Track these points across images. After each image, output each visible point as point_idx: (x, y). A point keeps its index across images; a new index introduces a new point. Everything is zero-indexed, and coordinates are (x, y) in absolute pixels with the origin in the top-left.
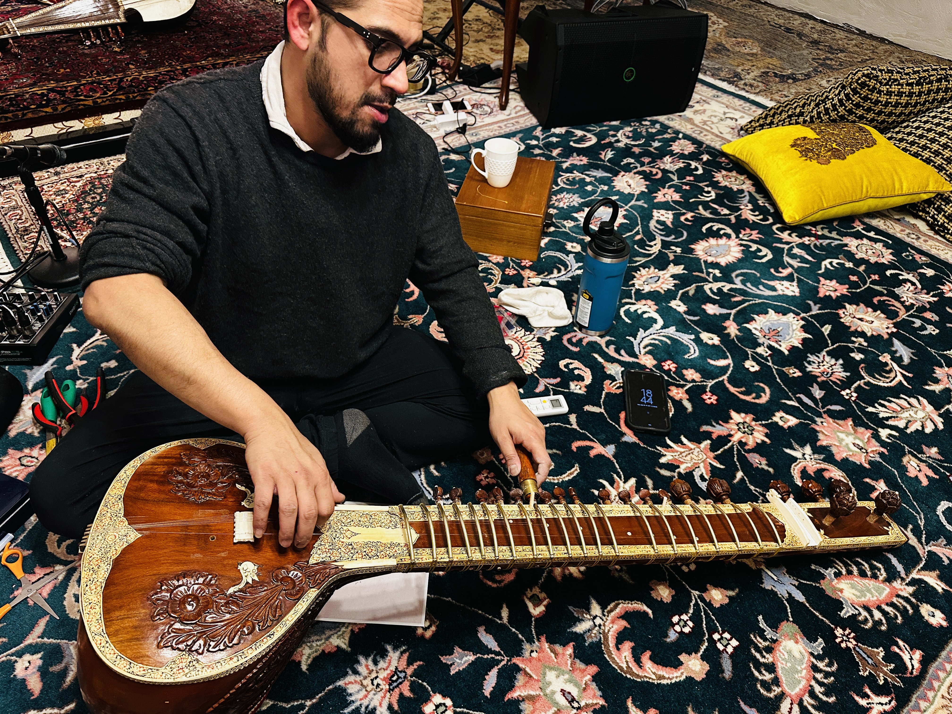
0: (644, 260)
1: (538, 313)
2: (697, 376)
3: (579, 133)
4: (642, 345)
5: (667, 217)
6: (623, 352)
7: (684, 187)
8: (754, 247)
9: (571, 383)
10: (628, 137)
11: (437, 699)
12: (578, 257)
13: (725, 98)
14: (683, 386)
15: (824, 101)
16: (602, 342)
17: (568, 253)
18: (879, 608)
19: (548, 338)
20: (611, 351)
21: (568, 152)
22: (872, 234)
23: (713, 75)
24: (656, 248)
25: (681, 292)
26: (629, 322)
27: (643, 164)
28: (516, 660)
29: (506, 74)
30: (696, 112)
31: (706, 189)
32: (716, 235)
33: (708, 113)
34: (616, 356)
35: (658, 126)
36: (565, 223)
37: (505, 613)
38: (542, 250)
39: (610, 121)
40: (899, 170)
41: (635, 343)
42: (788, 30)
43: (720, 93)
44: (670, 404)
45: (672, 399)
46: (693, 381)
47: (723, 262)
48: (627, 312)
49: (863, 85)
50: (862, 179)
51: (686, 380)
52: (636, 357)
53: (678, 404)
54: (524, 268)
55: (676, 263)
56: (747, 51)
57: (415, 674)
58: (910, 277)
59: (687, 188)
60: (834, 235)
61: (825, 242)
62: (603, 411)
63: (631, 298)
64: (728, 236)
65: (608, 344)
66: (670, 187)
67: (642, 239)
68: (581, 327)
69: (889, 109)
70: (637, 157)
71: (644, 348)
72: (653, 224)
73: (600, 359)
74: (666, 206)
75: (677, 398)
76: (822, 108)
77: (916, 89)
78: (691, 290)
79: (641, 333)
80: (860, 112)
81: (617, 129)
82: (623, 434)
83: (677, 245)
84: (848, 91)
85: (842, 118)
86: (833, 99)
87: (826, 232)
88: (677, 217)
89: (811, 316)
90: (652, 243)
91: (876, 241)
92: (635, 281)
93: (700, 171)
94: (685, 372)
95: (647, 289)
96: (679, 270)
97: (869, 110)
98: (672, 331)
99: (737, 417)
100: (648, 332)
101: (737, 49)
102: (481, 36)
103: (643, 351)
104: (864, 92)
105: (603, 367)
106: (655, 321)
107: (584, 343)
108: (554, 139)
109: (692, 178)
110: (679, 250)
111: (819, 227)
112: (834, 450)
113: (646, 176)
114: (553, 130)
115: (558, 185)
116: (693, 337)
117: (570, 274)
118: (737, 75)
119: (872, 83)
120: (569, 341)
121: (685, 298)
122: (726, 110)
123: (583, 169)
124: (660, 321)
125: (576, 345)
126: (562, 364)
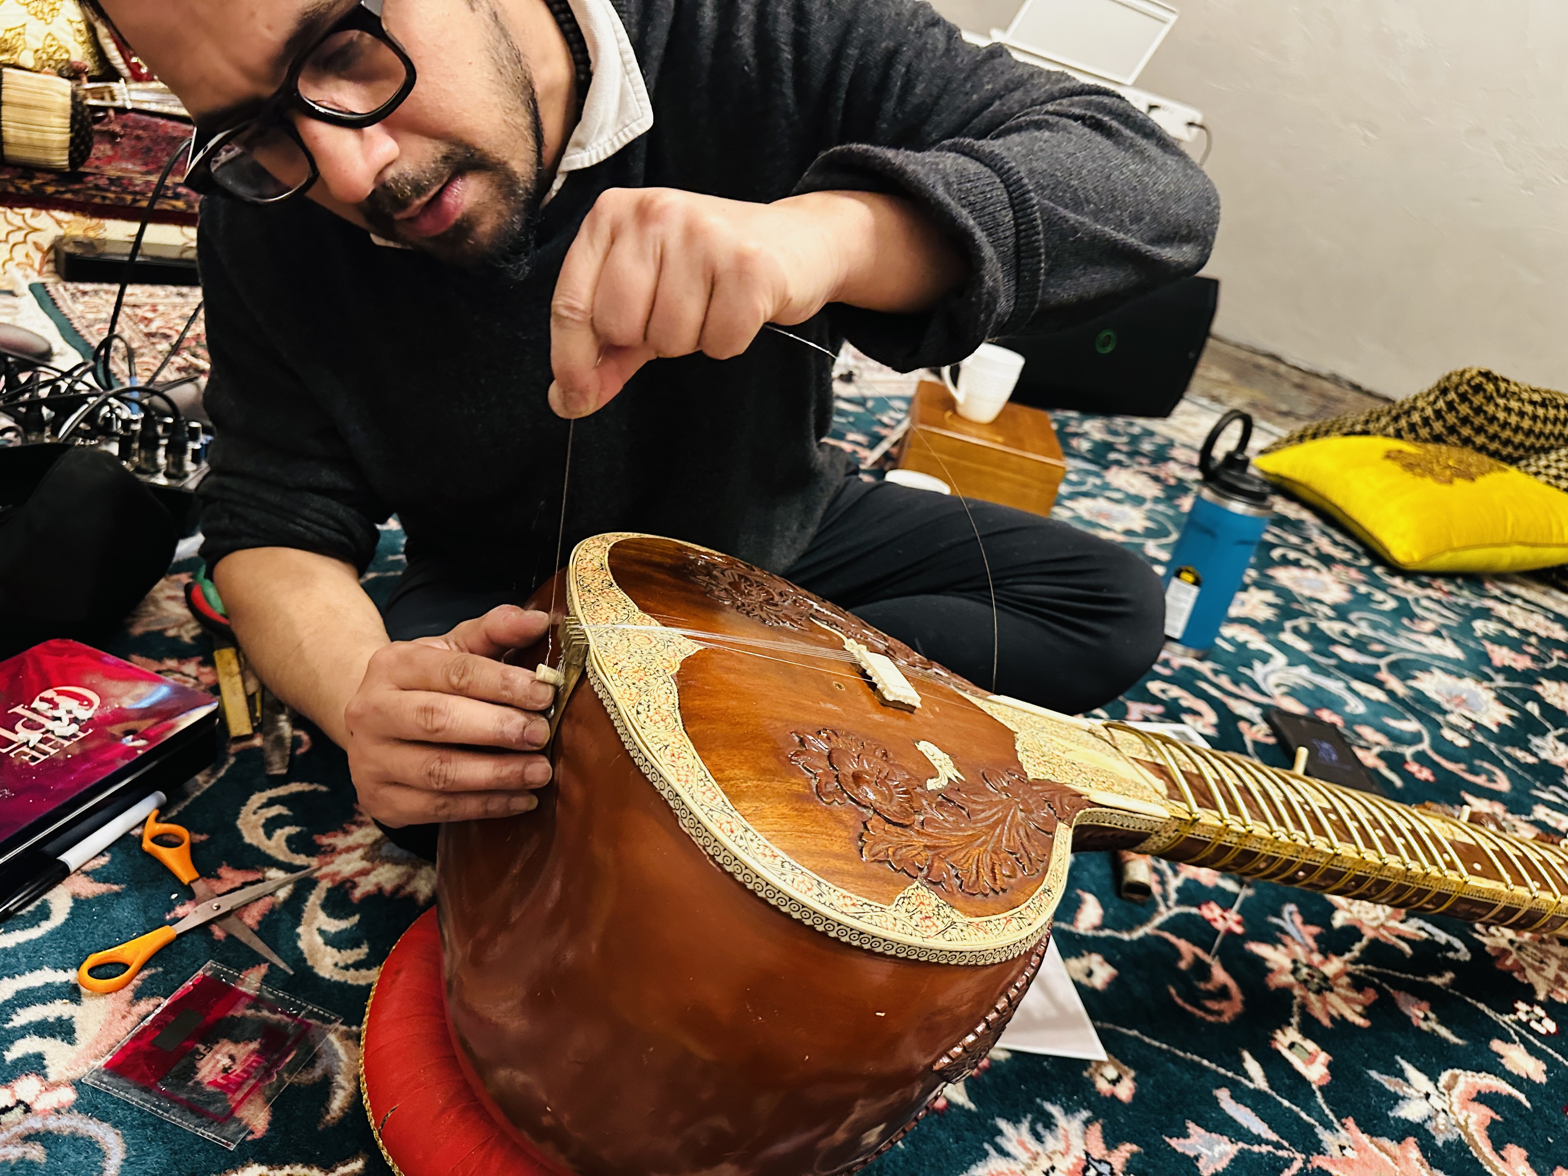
4: (1270, 683)
6: (1245, 687)
8: (1362, 588)
9: (1186, 717)
10: (1101, 432)
14: (1367, 749)
15: (1408, 413)
16: (1203, 668)
20: (1225, 683)
22: (1519, 602)
26: (1232, 649)
27: (1141, 464)
28: (1316, 1159)
37: (1253, 1069)
39: (1064, 410)
41: (1257, 679)
46: (1378, 744)
47: (1327, 599)
49: (1478, 388)
51: (1367, 742)
52: (1269, 697)
55: (1259, 588)
60: (1466, 594)
64: (1317, 569)
65: (1214, 672)
71: (1276, 687)
73: (1213, 691)
75: (1368, 764)
76: (1403, 423)
77: (1541, 412)
78: (1302, 625)
79: (1259, 667)
80: (1466, 431)
81: (1080, 421)
84: (1452, 396)
85: (1437, 439)
86: (1423, 410)
91: (1530, 611)
94: (1359, 729)
96: (1270, 597)
97: (1480, 430)
98: (1304, 672)
99: (1475, 802)
100: (1268, 668)
103: (1276, 692)
104: (1478, 400)
105: (1224, 704)
106: (1270, 656)
107: (1175, 666)
110: (1253, 573)
111: (1439, 580)
113: (1154, 478)
116: (1341, 685)
119: (1490, 387)
124: (1280, 658)
125: (1163, 665)
126: (1153, 688)
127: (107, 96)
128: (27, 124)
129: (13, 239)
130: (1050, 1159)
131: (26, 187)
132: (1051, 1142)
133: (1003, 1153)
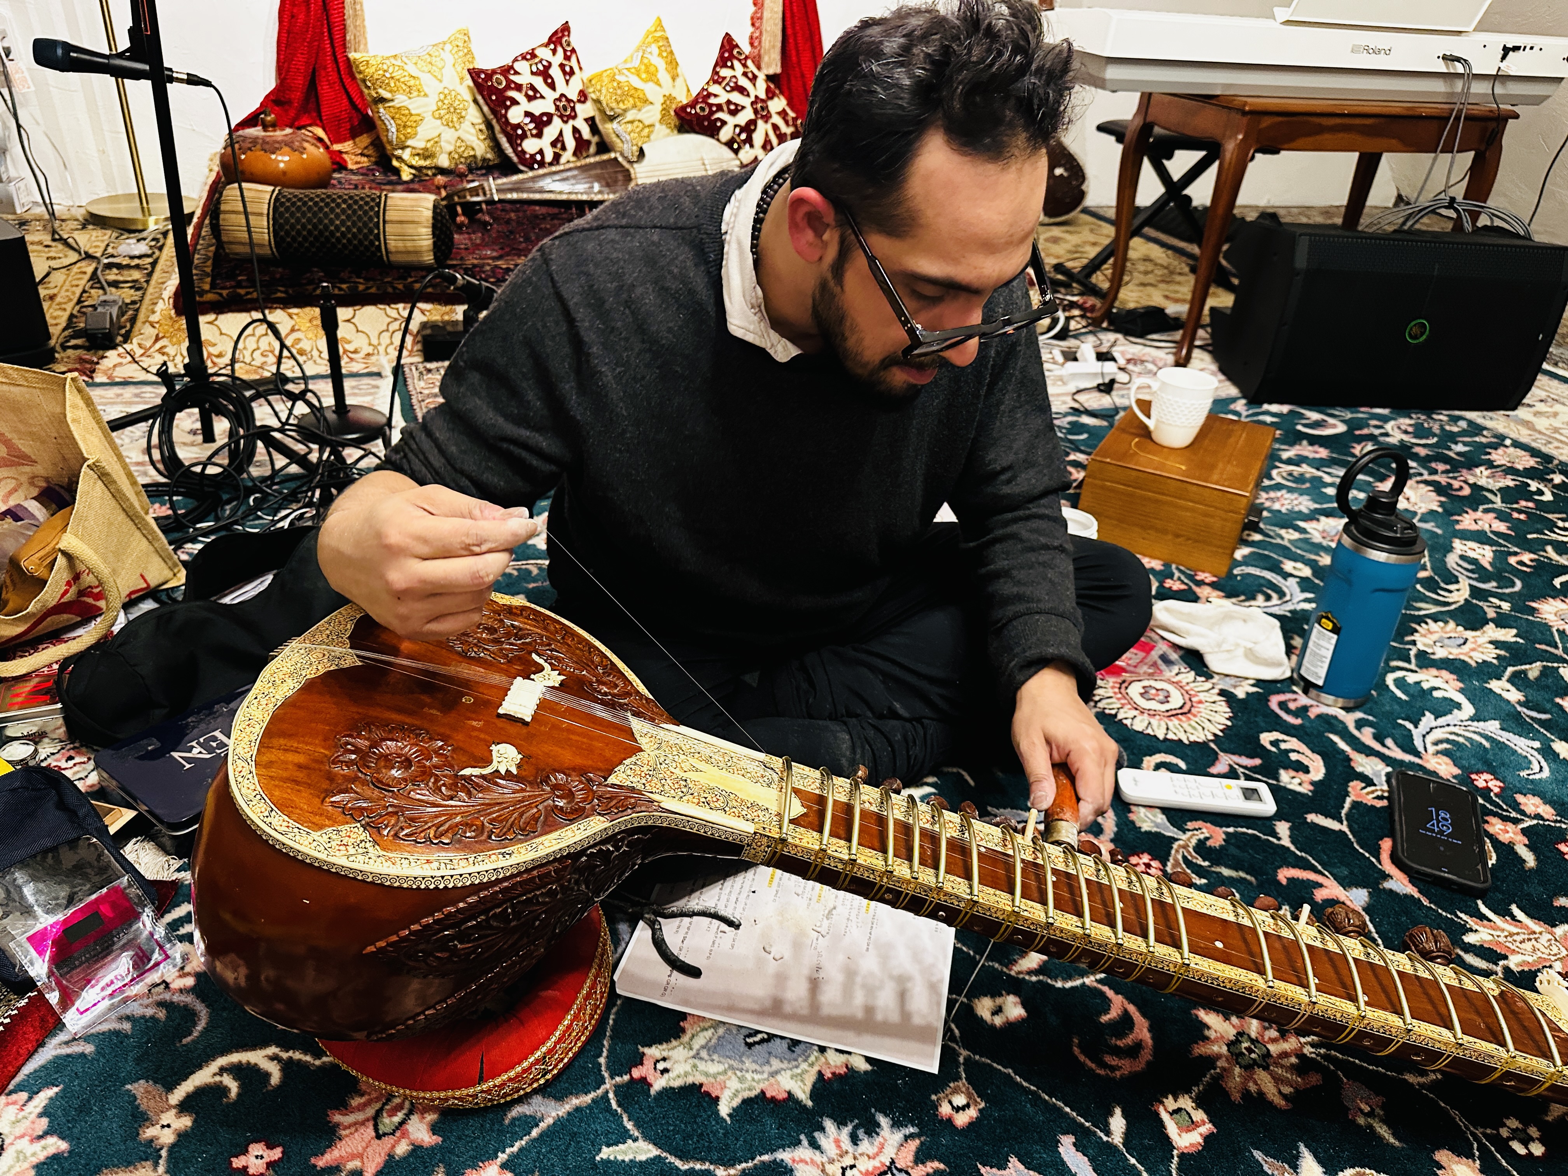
0: (1434, 609)
1: (1225, 647)
2: (1547, 811)
3: (1314, 416)
4: (1430, 739)
5: (1482, 553)
6: (1389, 742)
7: (1515, 515)
9: (1282, 772)
10: (1406, 432)
12: (1305, 584)
14: (1516, 821)
16: (1349, 719)
17: (1286, 575)
19: (1240, 694)
20: (1366, 736)
21: (1294, 438)
24: (1459, 594)
25: (1510, 670)
26: (1404, 697)
27: (1434, 472)
29: (1191, 325)
30: (1536, 414)
31: (1560, 524)
34: (1377, 746)
35: (1463, 424)
36: (1283, 532)
37: (1117, 1125)
38: (1237, 564)
39: (1372, 407)
41: (1417, 734)
44: (1488, 845)
45: (1491, 837)
46: (1538, 816)
48: (1400, 683)
51: (1523, 813)
52: (1417, 754)
53: (1506, 850)
54: (1200, 583)
55: (1501, 621)
59: (1522, 517)
62: (1344, 828)
63: (1409, 662)
65: (1360, 724)
66: (1486, 511)
67: (1430, 579)
68: (1308, 687)
70: (1424, 462)
71: (1436, 743)
72: (1452, 560)
73: (1342, 745)
74: (1480, 537)
75: (1504, 838)
78: (1534, 670)
79: (1428, 720)
81: (1385, 419)
82: (1386, 877)
83: (1501, 597)
88: (1501, 557)
90: (1451, 587)
92: (1416, 637)
93: (1548, 497)
94: (1520, 798)
95: (1440, 653)
96: (1508, 635)
98: (1492, 727)
100: (1442, 721)
102: (1150, 279)
103: (1431, 749)
105: (1349, 759)
106: (1458, 706)
107: (1313, 713)
108: (1268, 419)
109: (1531, 505)
110: (1506, 606)
113: (1440, 489)
114: (1266, 407)
115: (1271, 478)
116: (1537, 744)
117: (1290, 607)
120: (1283, 705)
121: (1518, 680)
123: (1319, 464)
124: (1468, 709)
125: (1296, 713)
126: (1266, 738)
127: (481, 193)
128: (402, 236)
129: (391, 329)
130: (855, 1158)
131: (400, 287)
132: (865, 1146)
133: (815, 1145)
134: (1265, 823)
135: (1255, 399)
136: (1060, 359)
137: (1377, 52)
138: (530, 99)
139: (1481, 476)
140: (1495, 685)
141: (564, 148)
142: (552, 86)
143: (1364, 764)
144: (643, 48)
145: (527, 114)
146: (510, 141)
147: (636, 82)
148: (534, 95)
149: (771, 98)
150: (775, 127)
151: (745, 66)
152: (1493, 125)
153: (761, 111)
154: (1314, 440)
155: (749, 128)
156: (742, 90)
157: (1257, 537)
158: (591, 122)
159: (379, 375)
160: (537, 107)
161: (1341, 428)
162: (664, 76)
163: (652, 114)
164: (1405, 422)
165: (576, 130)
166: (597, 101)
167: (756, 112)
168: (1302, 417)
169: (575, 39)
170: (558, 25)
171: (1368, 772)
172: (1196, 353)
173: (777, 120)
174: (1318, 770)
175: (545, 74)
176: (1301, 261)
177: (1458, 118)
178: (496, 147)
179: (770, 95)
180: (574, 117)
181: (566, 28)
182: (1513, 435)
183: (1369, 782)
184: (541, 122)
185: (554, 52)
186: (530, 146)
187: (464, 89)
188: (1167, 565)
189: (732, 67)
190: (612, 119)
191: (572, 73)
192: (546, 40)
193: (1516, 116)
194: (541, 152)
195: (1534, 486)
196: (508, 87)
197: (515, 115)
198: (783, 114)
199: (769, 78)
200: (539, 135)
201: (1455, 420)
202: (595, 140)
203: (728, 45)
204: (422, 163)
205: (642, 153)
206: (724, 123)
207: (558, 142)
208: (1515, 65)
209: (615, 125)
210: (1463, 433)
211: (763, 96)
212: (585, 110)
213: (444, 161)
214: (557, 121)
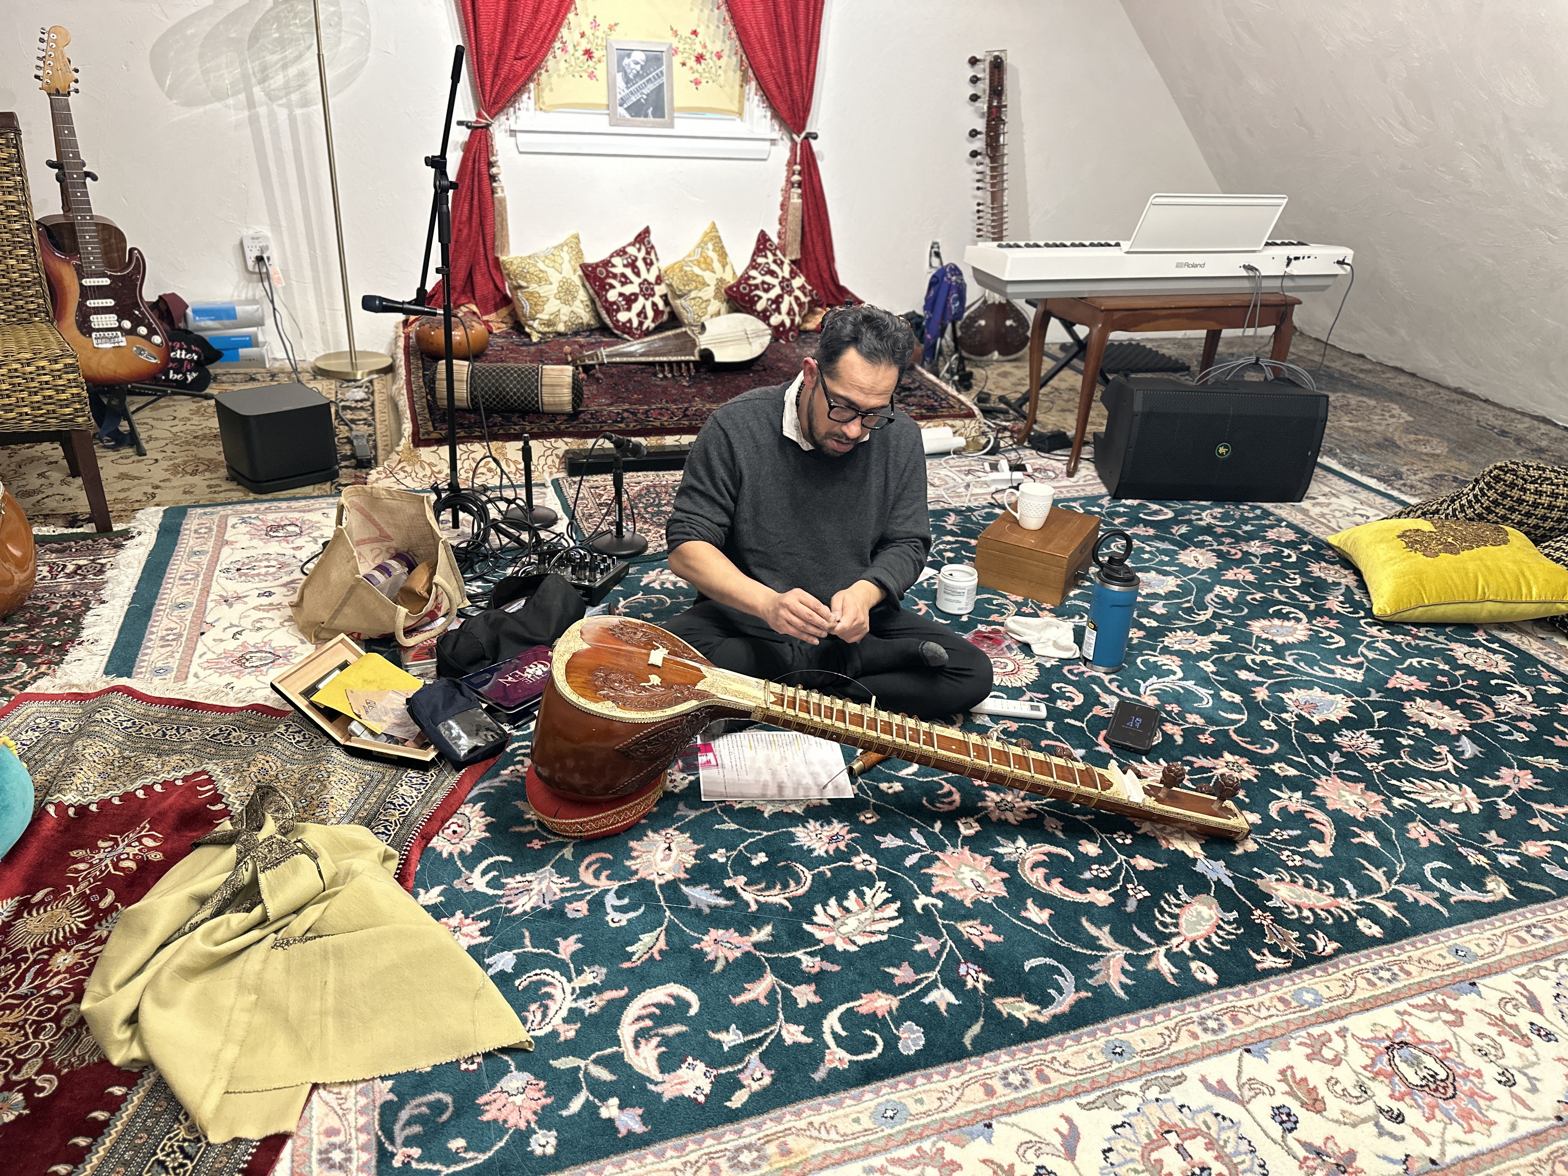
0: (1183, 624)
1: (1042, 641)
2: (1200, 721)
3: (1155, 507)
4: (1150, 688)
5: (1231, 594)
6: (1125, 689)
7: (1265, 571)
8: (1326, 633)
11: (866, 857)
13: (1364, 495)
14: (1180, 725)
16: (1106, 679)
18: (1311, 910)
19: (1048, 665)
21: (1134, 522)
22: (1495, 646)
23: (1362, 472)
24: (1204, 616)
25: (1216, 656)
28: (938, 853)
29: (1076, 446)
30: (1317, 504)
31: (1292, 576)
32: (1286, 617)
33: (1332, 507)
34: (1117, 691)
35: (1258, 511)
37: (938, 826)
38: (1069, 599)
40: (1527, 573)
41: (1143, 685)
42: (1503, 433)
43: (1359, 489)
44: (1159, 735)
46: (1194, 723)
47: (1280, 640)
48: (1144, 661)
50: (1476, 577)
51: (1186, 722)
52: (1139, 695)
53: (1168, 736)
54: (1042, 609)
55: (1223, 632)
56: (1428, 450)
57: (852, 839)
58: (1523, 690)
59: (1269, 572)
60: (1441, 639)
61: (1422, 643)
62: (1084, 725)
63: (1155, 651)
64: (1298, 620)
65: (1111, 681)
66: (1246, 568)
67: (1190, 607)
68: (1086, 661)
69: (1540, 512)
70: (1218, 537)
72: (1210, 597)
73: (1097, 690)
75: (1170, 732)
78: (1229, 656)
79: (1153, 679)
80: (1500, 511)
81: (1204, 508)
82: (1098, 745)
83: (1231, 618)
84: (1482, 484)
86: (1467, 494)
87: (1431, 635)
88: (1242, 595)
89: (1368, 702)
90: (1201, 612)
91: (1495, 652)
92: (1166, 639)
93: (1293, 559)
94: (1188, 715)
95: (1177, 647)
97: (1512, 510)
98: (1189, 683)
99: (1228, 756)
100: (1161, 680)
101: (1413, 447)
103: (1148, 693)
105: (1099, 696)
106: (1174, 673)
108: (1122, 509)
109: (1278, 564)
111: (1423, 630)
112: (1328, 801)
113: (1220, 554)
114: (1123, 501)
116: (1211, 692)
118: (1398, 475)
119: (1510, 477)
120: (1071, 671)
122: (1359, 506)
123: (1145, 539)
124: (1180, 674)
125: (1076, 675)
126: (1054, 686)
127: (595, 358)
128: (552, 395)
130: (822, 831)
131: (553, 427)
132: (826, 828)
134: (1042, 722)
135: (1116, 496)
136: (988, 468)
137: (1195, 266)
138: (623, 284)
139: (1255, 547)
140: (1202, 664)
141: (646, 317)
142: (638, 274)
143: (1106, 698)
144: (702, 245)
145: (621, 294)
146: (608, 313)
147: (697, 270)
148: (625, 281)
149: (793, 278)
150: (797, 299)
151: (775, 255)
152: (1283, 309)
153: (786, 287)
154: (1147, 523)
155: (777, 301)
156: (772, 273)
157: (1087, 584)
158: (665, 297)
159: (543, 485)
160: (628, 290)
161: (1170, 515)
162: (717, 265)
163: (709, 292)
164: (1218, 511)
165: (654, 304)
166: (670, 286)
167: (782, 288)
168: (1146, 507)
169: (653, 239)
170: (641, 229)
171: (1107, 702)
172: (1083, 465)
173: (798, 293)
174: (1079, 699)
175: (632, 265)
176: (1138, 406)
177: (1255, 306)
178: (598, 316)
179: (793, 274)
180: (653, 295)
181: (647, 231)
182: (1290, 519)
183: (1105, 706)
184: (630, 300)
185: (639, 250)
186: (623, 317)
187: (576, 278)
188: (1026, 599)
189: (766, 256)
190: (680, 297)
191: (652, 264)
192: (632, 239)
193: (1300, 303)
194: (630, 321)
195: (1286, 552)
196: (607, 276)
197: (612, 296)
198: (802, 288)
199: (793, 262)
200: (629, 309)
201: (1253, 508)
202: (667, 310)
203: (763, 239)
204: (546, 329)
205: (703, 327)
206: (760, 298)
207: (642, 313)
208: (1296, 269)
209: (682, 301)
210: (1257, 518)
211: (787, 276)
212: (660, 290)
213: (561, 328)
214: (641, 299)
